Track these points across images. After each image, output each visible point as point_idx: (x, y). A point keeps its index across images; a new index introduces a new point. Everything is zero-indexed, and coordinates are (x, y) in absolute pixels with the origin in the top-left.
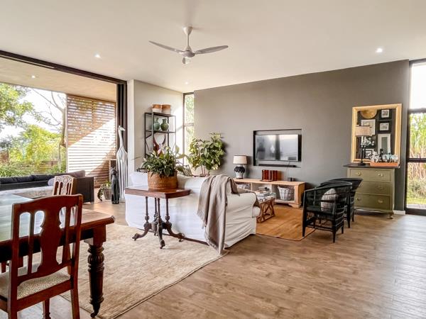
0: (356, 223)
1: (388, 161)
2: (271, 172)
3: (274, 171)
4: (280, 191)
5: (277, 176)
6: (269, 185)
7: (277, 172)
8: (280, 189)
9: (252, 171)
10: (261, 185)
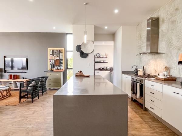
0: (47, 94)
1: (60, 69)
2: (13, 75)
3: (15, 75)
4: (17, 84)
5: (16, 77)
6: (12, 81)
7: (16, 75)
8: (17, 83)
9: (3, 75)
10: (8, 82)
